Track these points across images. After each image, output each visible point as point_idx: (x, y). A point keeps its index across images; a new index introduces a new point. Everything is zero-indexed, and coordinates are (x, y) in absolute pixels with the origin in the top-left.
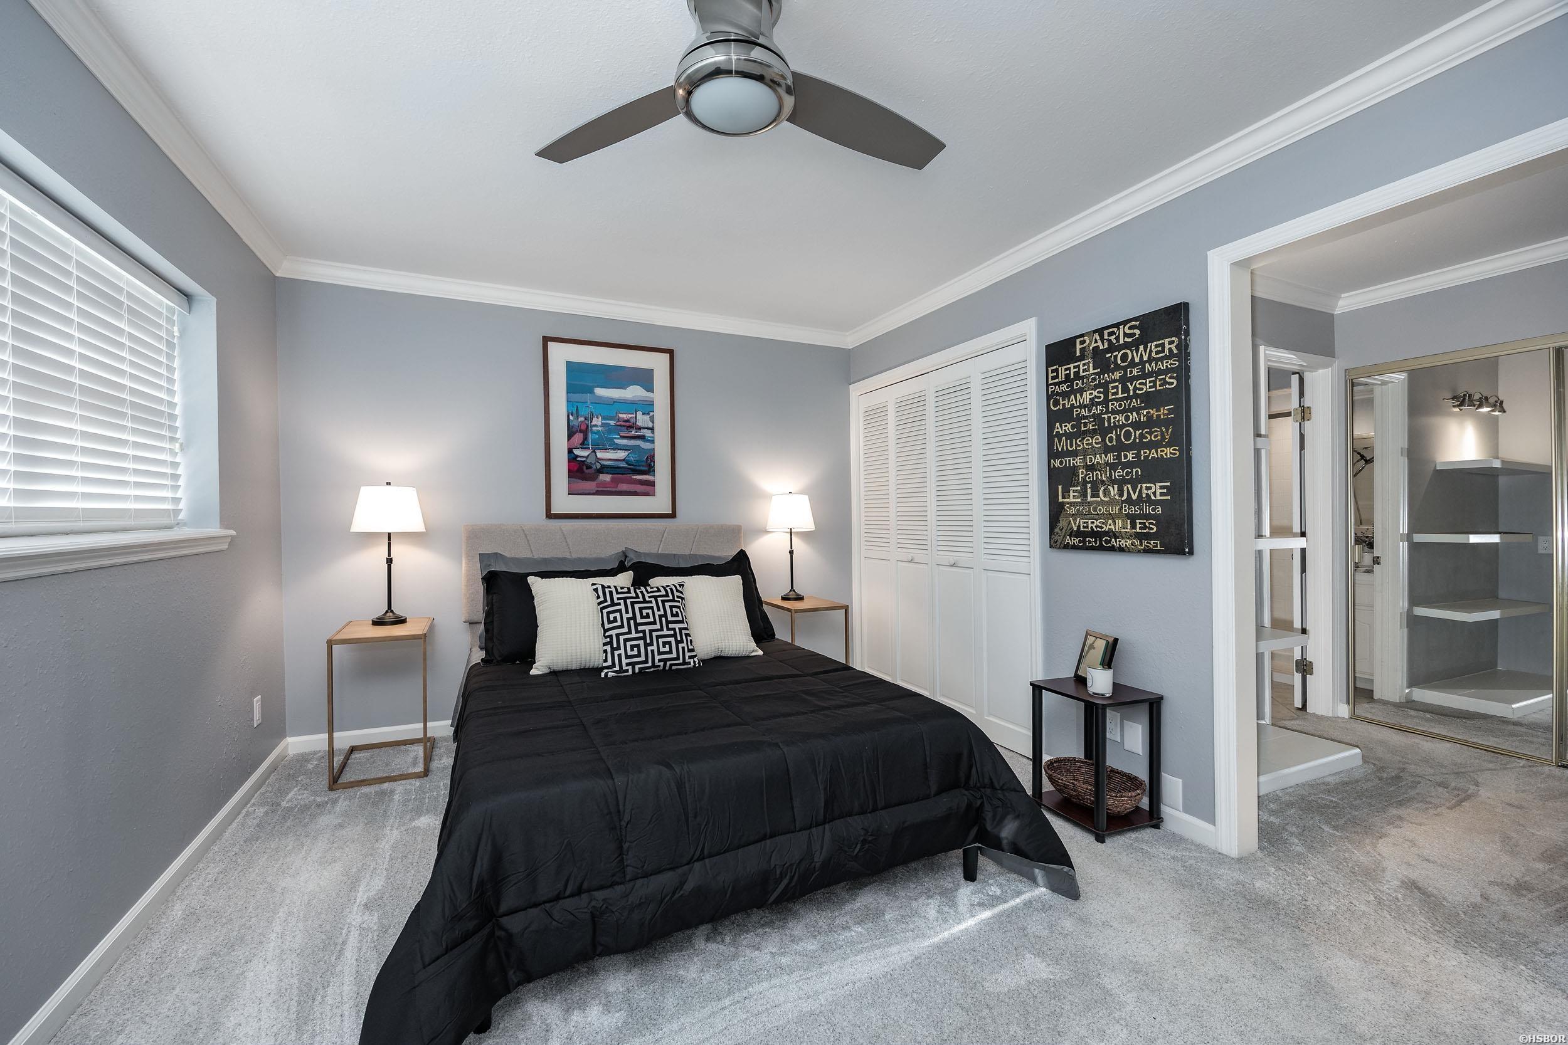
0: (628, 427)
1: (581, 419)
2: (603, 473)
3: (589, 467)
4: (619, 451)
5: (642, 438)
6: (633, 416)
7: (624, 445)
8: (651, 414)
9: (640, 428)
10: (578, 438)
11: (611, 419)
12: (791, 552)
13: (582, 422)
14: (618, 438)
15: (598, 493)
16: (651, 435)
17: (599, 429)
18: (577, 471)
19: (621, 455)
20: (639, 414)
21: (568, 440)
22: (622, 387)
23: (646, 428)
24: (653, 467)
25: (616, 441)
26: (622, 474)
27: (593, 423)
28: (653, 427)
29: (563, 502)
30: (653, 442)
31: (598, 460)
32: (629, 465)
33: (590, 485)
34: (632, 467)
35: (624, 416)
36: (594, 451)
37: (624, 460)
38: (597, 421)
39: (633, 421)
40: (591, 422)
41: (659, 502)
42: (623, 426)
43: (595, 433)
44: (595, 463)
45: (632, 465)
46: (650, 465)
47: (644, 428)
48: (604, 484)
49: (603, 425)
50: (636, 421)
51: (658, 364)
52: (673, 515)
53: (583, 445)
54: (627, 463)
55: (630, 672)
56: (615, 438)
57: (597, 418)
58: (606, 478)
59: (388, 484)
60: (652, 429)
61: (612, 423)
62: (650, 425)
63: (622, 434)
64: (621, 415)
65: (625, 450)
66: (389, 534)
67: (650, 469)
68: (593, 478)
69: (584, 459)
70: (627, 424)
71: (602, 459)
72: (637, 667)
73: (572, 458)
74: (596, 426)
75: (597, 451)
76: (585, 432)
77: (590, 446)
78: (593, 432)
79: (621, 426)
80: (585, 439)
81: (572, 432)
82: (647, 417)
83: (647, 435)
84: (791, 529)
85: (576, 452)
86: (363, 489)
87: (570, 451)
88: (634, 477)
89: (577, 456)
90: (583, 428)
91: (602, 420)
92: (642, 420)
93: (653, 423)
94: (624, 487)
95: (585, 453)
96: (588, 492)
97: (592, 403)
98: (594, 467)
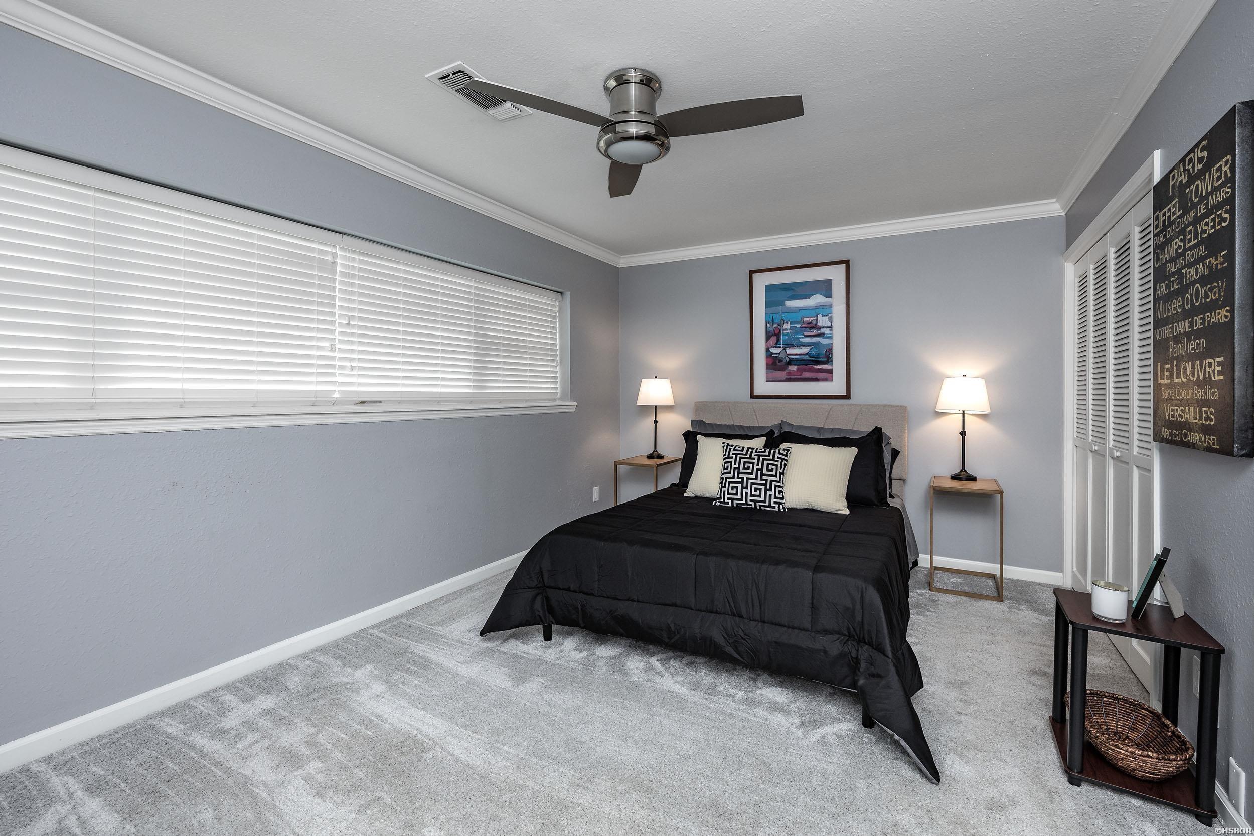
0: (810, 328)
1: (775, 326)
2: (791, 365)
3: (781, 361)
4: (803, 347)
5: (822, 335)
6: (814, 319)
7: (808, 343)
8: (830, 315)
9: (820, 328)
10: (774, 339)
11: (797, 323)
12: (963, 434)
13: (776, 328)
14: (802, 338)
15: (789, 380)
16: (830, 332)
17: (788, 331)
18: (773, 364)
19: (805, 350)
20: (820, 317)
21: (766, 342)
22: (807, 297)
23: (825, 327)
24: (830, 358)
25: (801, 339)
26: (806, 365)
27: (784, 328)
28: (831, 325)
29: (763, 386)
30: (831, 338)
31: (787, 355)
32: (812, 357)
33: (782, 374)
34: (813, 359)
35: (808, 320)
36: (785, 349)
37: (807, 354)
38: (787, 326)
39: (814, 323)
40: (783, 327)
41: (836, 386)
42: (807, 327)
43: (786, 335)
44: (785, 358)
45: (814, 357)
46: (828, 356)
47: (823, 327)
48: (790, 373)
49: (791, 328)
50: (817, 323)
51: (836, 274)
52: (847, 397)
53: (777, 345)
54: (809, 356)
55: (730, 505)
56: (801, 338)
57: (787, 324)
58: (793, 368)
59: (656, 377)
60: (831, 328)
61: (798, 326)
62: (829, 324)
63: (806, 334)
64: (805, 320)
65: (808, 346)
66: (656, 406)
67: (829, 359)
68: (783, 369)
69: (777, 355)
70: (810, 326)
71: (790, 354)
72: (735, 502)
73: (769, 355)
74: (786, 330)
75: (786, 348)
76: (777, 334)
77: (782, 345)
78: (784, 335)
79: (805, 327)
80: (778, 340)
81: (769, 336)
82: (826, 319)
83: (825, 333)
84: (963, 411)
85: (772, 350)
86: (643, 380)
87: (768, 350)
88: (815, 367)
89: (773, 353)
90: (777, 332)
91: (790, 325)
92: (822, 321)
93: (831, 322)
94: (807, 375)
95: (777, 351)
96: (780, 379)
97: (783, 313)
98: (784, 360)
